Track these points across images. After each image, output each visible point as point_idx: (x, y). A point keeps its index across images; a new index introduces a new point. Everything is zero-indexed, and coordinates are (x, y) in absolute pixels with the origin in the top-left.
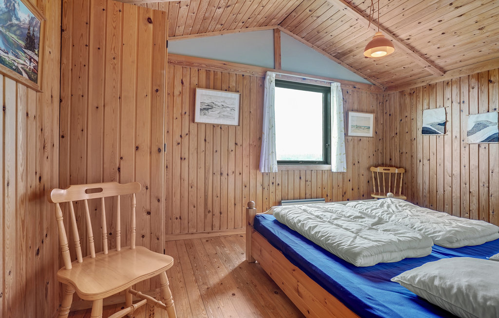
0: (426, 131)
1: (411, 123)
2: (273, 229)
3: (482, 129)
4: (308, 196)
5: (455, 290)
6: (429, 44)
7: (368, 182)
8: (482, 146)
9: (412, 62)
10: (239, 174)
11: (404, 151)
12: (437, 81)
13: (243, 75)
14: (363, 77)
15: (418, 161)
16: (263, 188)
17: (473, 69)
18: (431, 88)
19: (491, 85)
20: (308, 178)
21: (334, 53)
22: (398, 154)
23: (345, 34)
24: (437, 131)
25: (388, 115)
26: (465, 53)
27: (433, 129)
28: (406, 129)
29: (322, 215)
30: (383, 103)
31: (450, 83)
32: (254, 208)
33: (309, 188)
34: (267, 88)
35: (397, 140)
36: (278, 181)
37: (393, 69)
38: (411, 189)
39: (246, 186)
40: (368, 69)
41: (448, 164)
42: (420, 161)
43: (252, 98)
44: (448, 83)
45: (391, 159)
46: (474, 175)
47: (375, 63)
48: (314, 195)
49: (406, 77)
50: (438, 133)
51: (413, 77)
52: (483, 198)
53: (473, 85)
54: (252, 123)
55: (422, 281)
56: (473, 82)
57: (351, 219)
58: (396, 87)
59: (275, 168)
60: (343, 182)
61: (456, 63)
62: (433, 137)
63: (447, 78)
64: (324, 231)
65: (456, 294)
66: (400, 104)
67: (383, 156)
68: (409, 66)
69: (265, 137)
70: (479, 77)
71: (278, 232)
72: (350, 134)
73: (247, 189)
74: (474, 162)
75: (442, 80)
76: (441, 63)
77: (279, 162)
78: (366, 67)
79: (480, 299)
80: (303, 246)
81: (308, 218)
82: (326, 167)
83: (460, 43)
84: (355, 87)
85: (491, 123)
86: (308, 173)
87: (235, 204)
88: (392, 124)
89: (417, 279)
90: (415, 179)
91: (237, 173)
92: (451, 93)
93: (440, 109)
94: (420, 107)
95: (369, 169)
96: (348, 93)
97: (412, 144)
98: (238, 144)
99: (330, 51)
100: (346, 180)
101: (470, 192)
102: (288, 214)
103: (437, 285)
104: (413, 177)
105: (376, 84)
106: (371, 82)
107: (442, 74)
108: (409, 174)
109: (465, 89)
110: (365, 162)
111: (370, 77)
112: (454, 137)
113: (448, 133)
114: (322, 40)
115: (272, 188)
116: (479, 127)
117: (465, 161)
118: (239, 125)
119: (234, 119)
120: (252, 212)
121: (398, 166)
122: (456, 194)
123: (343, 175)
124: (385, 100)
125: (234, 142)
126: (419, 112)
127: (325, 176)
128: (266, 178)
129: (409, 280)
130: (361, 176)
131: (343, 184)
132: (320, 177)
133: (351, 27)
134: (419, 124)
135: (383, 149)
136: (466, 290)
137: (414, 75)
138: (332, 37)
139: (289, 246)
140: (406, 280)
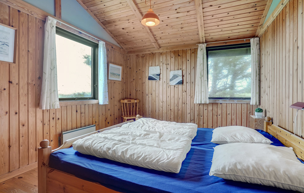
0: (150, 78)
1: (142, 74)
2: (81, 163)
3: (176, 78)
4: (83, 125)
5: (251, 168)
6: (159, 29)
7: (119, 109)
8: (176, 87)
9: (147, 38)
10: (14, 113)
11: (138, 89)
12: (156, 52)
13: (19, 11)
14: (116, 41)
15: (146, 95)
16: (44, 125)
17: (172, 48)
18: (153, 55)
19: (179, 57)
20: (83, 111)
21: (102, 20)
22: (134, 91)
23: (114, 8)
24: (156, 78)
25: (129, 68)
26: (171, 39)
27: (154, 77)
28: (140, 77)
29: (122, 138)
30: (126, 61)
31: (162, 53)
32: (49, 147)
33: (83, 118)
34: (48, 32)
35: (134, 83)
36: (58, 115)
37: (136, 40)
38: (142, 111)
39: (23, 125)
40: (121, 37)
41: (161, 96)
42: (147, 95)
43: (30, 37)
44: (161, 54)
45: (130, 95)
46: (172, 101)
47: (127, 34)
48: (87, 123)
49: (141, 47)
50: (156, 80)
51: (145, 48)
52: (176, 112)
53: (172, 56)
54: (31, 62)
55: (230, 169)
56: (172, 54)
57: (143, 137)
58: (134, 52)
59: (57, 104)
60: (105, 111)
61: (166, 43)
62: (154, 81)
63: (161, 51)
64: (137, 152)
65: (253, 171)
66: (136, 62)
67: (126, 93)
68: (145, 40)
69: (47, 77)
70: (175, 52)
71: (89, 165)
72: (109, 78)
73: (26, 128)
74: (172, 95)
75: (159, 52)
76: (160, 42)
77: (60, 99)
78: (121, 35)
79: (266, 169)
80: (124, 171)
81: (114, 144)
82: (94, 102)
83: (172, 33)
84: (112, 48)
85: (179, 75)
86: (83, 106)
87: (10, 146)
88: (131, 74)
89: (227, 169)
90: (144, 105)
91: (12, 113)
92: (162, 59)
93: (157, 67)
94: (147, 65)
95: (119, 101)
96: (108, 50)
97: (142, 86)
98: (13, 82)
99: (99, 18)
100: (107, 110)
101: (171, 110)
102: (93, 144)
103: (240, 169)
104: (143, 104)
105: (124, 48)
106: (121, 46)
107: (159, 48)
108: (141, 103)
109: (169, 58)
110: (118, 97)
111: (120, 42)
112: (164, 82)
113: (161, 80)
114: (96, 7)
115: (53, 123)
116: (175, 77)
117: (169, 94)
118: (14, 62)
119: (8, 55)
120: (46, 152)
121: (135, 98)
122: (165, 111)
123: (105, 106)
124: (127, 59)
125: (8, 80)
126: (147, 67)
127: (94, 108)
128: (46, 115)
129: (221, 171)
130: (115, 106)
131: (105, 112)
132: (91, 109)
133: (121, 3)
134: (147, 74)
135: (126, 89)
136: (256, 166)
137: (146, 46)
138: (105, 7)
139: (111, 176)
140: (219, 172)
